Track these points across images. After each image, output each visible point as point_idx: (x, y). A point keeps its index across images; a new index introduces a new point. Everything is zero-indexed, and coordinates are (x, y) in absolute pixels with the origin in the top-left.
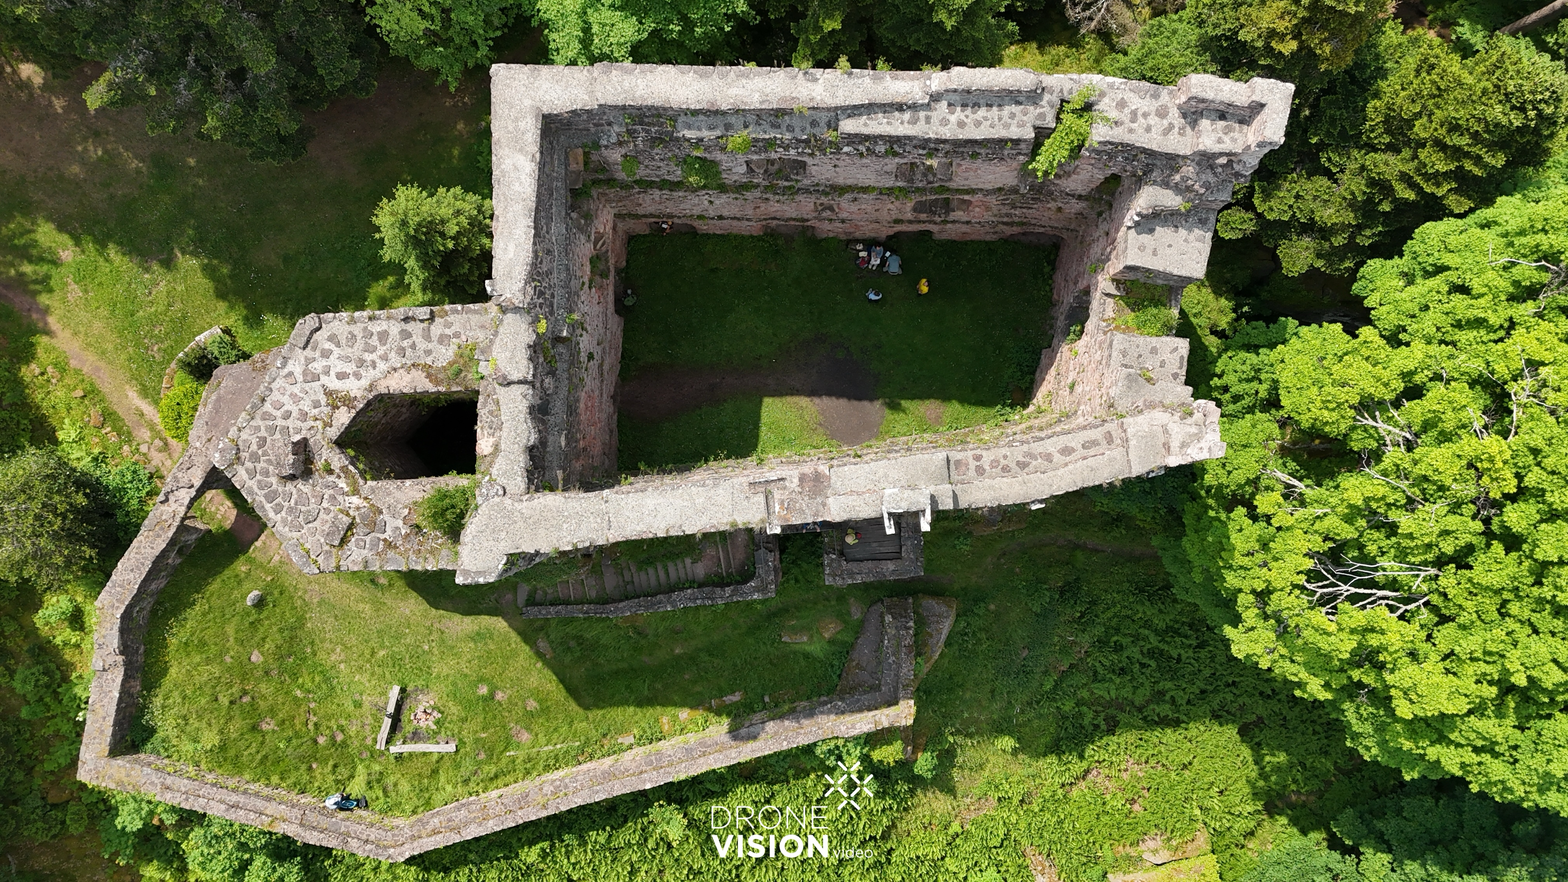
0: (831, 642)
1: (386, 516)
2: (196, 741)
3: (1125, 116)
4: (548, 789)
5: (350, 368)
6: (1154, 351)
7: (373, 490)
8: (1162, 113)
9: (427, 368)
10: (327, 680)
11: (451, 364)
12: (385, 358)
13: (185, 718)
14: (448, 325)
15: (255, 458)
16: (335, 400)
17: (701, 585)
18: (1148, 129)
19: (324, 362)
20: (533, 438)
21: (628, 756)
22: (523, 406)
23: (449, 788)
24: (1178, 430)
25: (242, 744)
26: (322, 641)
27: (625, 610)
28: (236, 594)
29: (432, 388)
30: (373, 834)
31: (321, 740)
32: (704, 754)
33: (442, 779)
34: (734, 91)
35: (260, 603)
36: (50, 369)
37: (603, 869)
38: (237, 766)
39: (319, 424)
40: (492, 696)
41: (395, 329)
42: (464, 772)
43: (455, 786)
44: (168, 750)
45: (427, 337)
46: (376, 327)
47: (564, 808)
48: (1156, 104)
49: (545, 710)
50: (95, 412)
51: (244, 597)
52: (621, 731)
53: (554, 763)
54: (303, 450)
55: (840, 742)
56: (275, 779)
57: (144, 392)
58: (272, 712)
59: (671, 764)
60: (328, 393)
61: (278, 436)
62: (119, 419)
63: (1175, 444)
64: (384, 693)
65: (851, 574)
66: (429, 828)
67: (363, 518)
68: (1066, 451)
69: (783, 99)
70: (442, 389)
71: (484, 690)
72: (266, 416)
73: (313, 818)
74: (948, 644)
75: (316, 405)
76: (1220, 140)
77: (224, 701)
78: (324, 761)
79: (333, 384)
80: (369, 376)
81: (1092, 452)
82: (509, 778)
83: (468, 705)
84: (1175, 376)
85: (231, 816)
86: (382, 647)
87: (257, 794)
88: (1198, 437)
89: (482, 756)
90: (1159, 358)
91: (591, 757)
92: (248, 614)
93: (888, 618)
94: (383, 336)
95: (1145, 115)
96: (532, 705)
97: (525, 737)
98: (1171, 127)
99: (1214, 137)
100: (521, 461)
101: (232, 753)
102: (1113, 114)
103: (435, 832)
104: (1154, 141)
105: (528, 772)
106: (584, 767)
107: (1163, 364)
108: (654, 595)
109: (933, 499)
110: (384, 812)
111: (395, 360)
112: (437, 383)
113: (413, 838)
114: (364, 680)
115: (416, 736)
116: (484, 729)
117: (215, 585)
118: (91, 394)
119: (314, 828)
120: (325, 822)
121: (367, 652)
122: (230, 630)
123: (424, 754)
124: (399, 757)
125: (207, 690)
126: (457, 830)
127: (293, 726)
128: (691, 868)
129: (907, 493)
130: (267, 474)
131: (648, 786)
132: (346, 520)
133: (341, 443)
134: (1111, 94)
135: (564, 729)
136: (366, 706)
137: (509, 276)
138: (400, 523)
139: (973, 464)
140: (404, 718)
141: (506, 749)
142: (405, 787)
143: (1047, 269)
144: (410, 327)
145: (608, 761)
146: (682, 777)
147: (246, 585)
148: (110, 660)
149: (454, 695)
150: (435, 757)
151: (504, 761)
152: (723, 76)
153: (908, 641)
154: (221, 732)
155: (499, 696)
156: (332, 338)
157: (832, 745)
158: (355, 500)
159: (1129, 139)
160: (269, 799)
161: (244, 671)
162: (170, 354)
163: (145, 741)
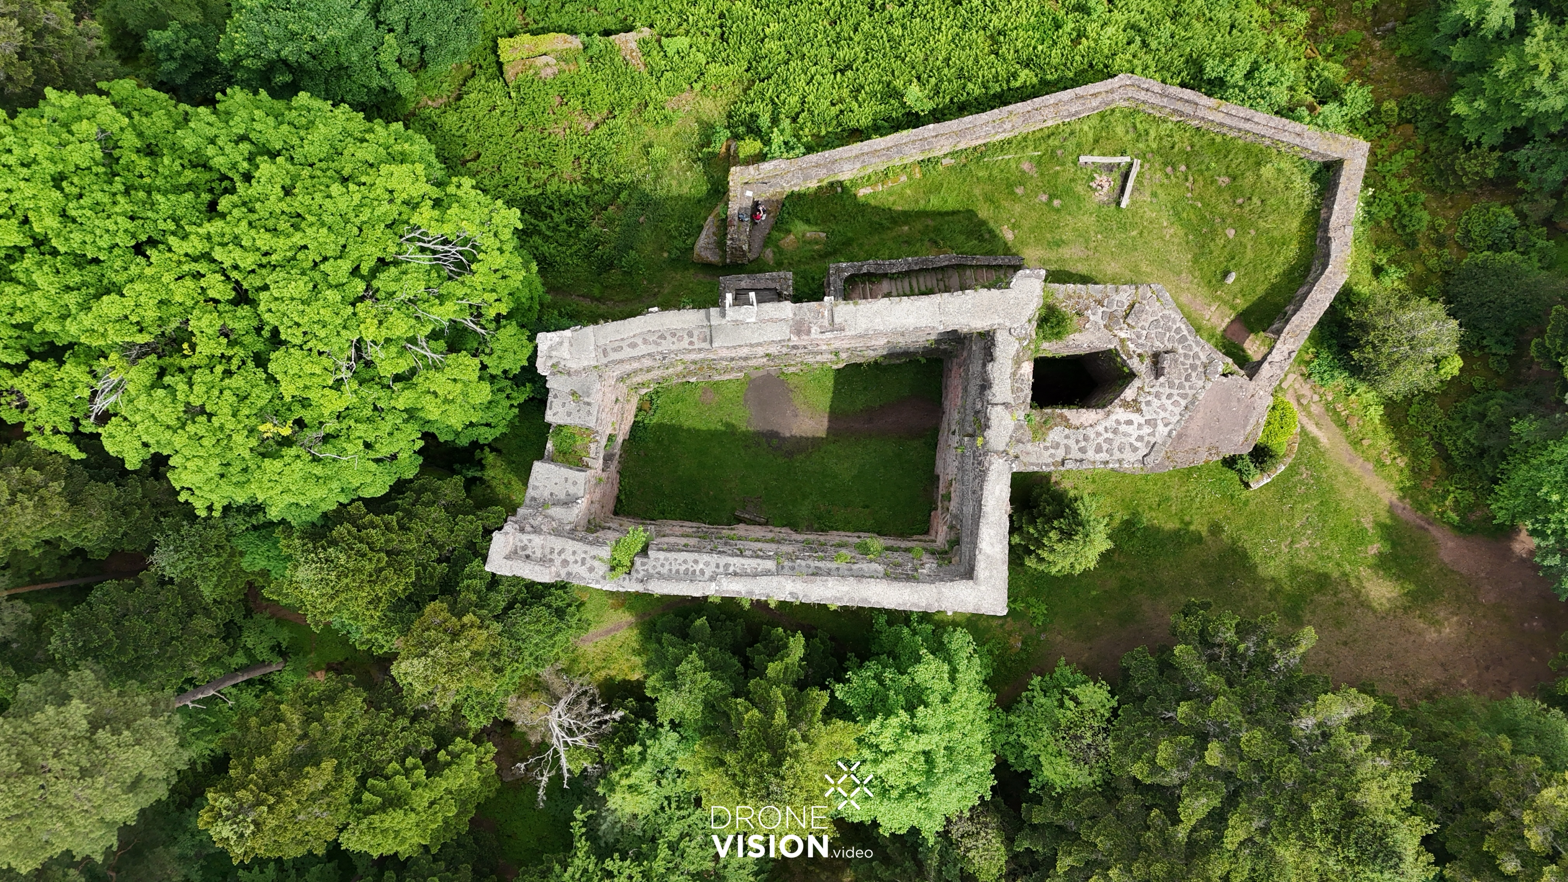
0: (789, 232)
1: (1102, 323)
2: (1280, 171)
3: (589, 562)
4: (1008, 126)
5: (1123, 428)
6: (569, 414)
7: (1110, 342)
8: (565, 563)
9: (1069, 426)
10: (1177, 214)
11: (1051, 428)
12: (1098, 434)
13: (1287, 188)
14: (1052, 456)
15: (1194, 367)
16: (1134, 406)
17: (885, 275)
18: (574, 553)
19: (1141, 433)
20: (990, 366)
21: (947, 150)
22: (995, 389)
23: (1086, 128)
24: (564, 352)
25: (1243, 167)
26: (1179, 244)
27: (943, 260)
28: (1245, 281)
29: (1066, 412)
30: (1142, 96)
31: (1183, 168)
32: (888, 149)
33: (1091, 135)
34: (845, 589)
35: (1226, 274)
36: (1388, 462)
37: (970, 63)
38: (1247, 150)
39: (1147, 389)
40: (1051, 197)
41: (1091, 454)
42: (1073, 141)
43: (1081, 130)
44: (1302, 163)
45: (1067, 448)
46: (1104, 456)
47: (996, 111)
48: (570, 568)
49: (1010, 186)
50: (1354, 426)
51: (1237, 280)
52: (951, 169)
53: (1004, 146)
54: (1157, 370)
55: (785, 155)
56: (1219, 139)
57: (1315, 442)
58: (1220, 190)
59: (914, 142)
60: (1139, 411)
61: (1177, 382)
62: (1334, 421)
63: (566, 344)
64: (1133, 203)
65: (773, 279)
66: (1099, 99)
67: (1118, 322)
68: (633, 345)
69: (813, 582)
70: (1058, 411)
71: (1056, 203)
72: (1184, 396)
73: (1188, 109)
74: (701, 228)
75: (1148, 403)
76: (530, 541)
77: (1256, 200)
78: (1182, 151)
79: (1136, 418)
80: (1110, 422)
81: (617, 344)
82: (1038, 135)
83: (1069, 191)
84: (555, 396)
85: (1250, 113)
86: (1134, 238)
87: (1231, 128)
88: (551, 348)
89: (1059, 152)
90: (566, 409)
91: (975, 149)
92: (1236, 265)
93: (745, 247)
94: (1099, 450)
95: (576, 562)
96: (1019, 191)
97: (1025, 166)
98: (560, 553)
99: (534, 544)
100: (998, 352)
101: (1252, 160)
102: (596, 563)
103: (1094, 95)
104: (571, 545)
105: (1025, 139)
106: (981, 142)
107: (564, 404)
108: (921, 270)
109: (723, 315)
110: (1136, 111)
111: (1091, 433)
112: (1061, 416)
113: (1112, 91)
114: (1148, 213)
115: (1110, 168)
116: (1058, 172)
117: (1261, 290)
118: (1356, 443)
119: (1187, 101)
120: (1179, 106)
121: (1145, 234)
122: (1250, 254)
123: (1104, 155)
124: (1123, 153)
125: (1268, 209)
126: (1078, 97)
127: (1205, 180)
128: (903, 60)
129: (740, 318)
130: (1186, 356)
131: (931, 126)
132: (1129, 321)
133: (1132, 375)
134: (598, 577)
135: (995, 172)
136: (1148, 193)
137: (1000, 474)
138: (1092, 318)
139: (695, 339)
140: (1119, 183)
141: (1041, 157)
142: (1120, 130)
143: (623, 497)
144: (1079, 456)
145: (962, 146)
146: (905, 133)
147: (1237, 289)
148: (1339, 233)
149: (1079, 199)
150: (1096, 152)
151: (1043, 147)
152: (852, 599)
153: (731, 229)
154: (1259, 177)
155: (1044, 198)
156: (1135, 449)
157: (791, 154)
158: (1123, 335)
159: (588, 548)
160: (1222, 125)
161: (1241, 224)
162: (1292, 469)
163: (1319, 171)
